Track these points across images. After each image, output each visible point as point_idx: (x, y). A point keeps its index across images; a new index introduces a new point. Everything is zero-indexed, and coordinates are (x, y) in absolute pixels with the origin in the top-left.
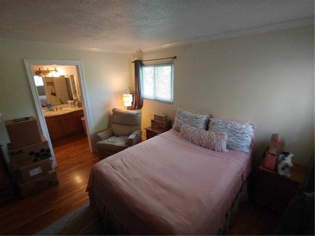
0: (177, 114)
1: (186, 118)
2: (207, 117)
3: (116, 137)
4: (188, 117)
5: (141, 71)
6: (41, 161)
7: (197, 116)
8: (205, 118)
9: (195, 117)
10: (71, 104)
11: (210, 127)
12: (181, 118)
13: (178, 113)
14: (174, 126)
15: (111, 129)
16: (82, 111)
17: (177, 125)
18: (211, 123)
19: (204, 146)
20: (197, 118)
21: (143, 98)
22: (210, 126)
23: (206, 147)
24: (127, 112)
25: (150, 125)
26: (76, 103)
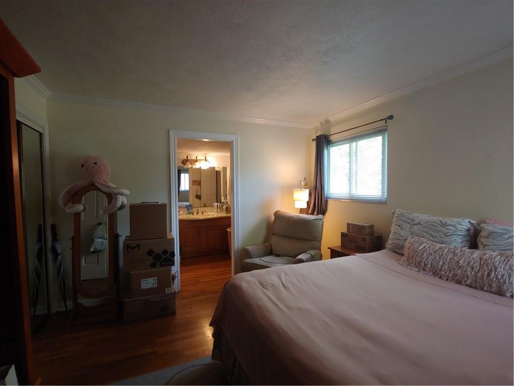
0: (394, 220)
1: (416, 227)
2: (470, 222)
3: (275, 256)
4: (421, 224)
5: (326, 152)
6: (159, 268)
7: (444, 221)
8: (464, 225)
9: (439, 222)
10: (218, 208)
11: (482, 243)
12: (407, 226)
13: (397, 217)
14: (389, 243)
15: (269, 244)
16: (230, 218)
17: (398, 241)
18: (483, 234)
19: (468, 283)
20: (444, 225)
21: (327, 198)
22: (482, 240)
23: (474, 285)
24: (298, 216)
25: (339, 243)
26: (224, 207)
